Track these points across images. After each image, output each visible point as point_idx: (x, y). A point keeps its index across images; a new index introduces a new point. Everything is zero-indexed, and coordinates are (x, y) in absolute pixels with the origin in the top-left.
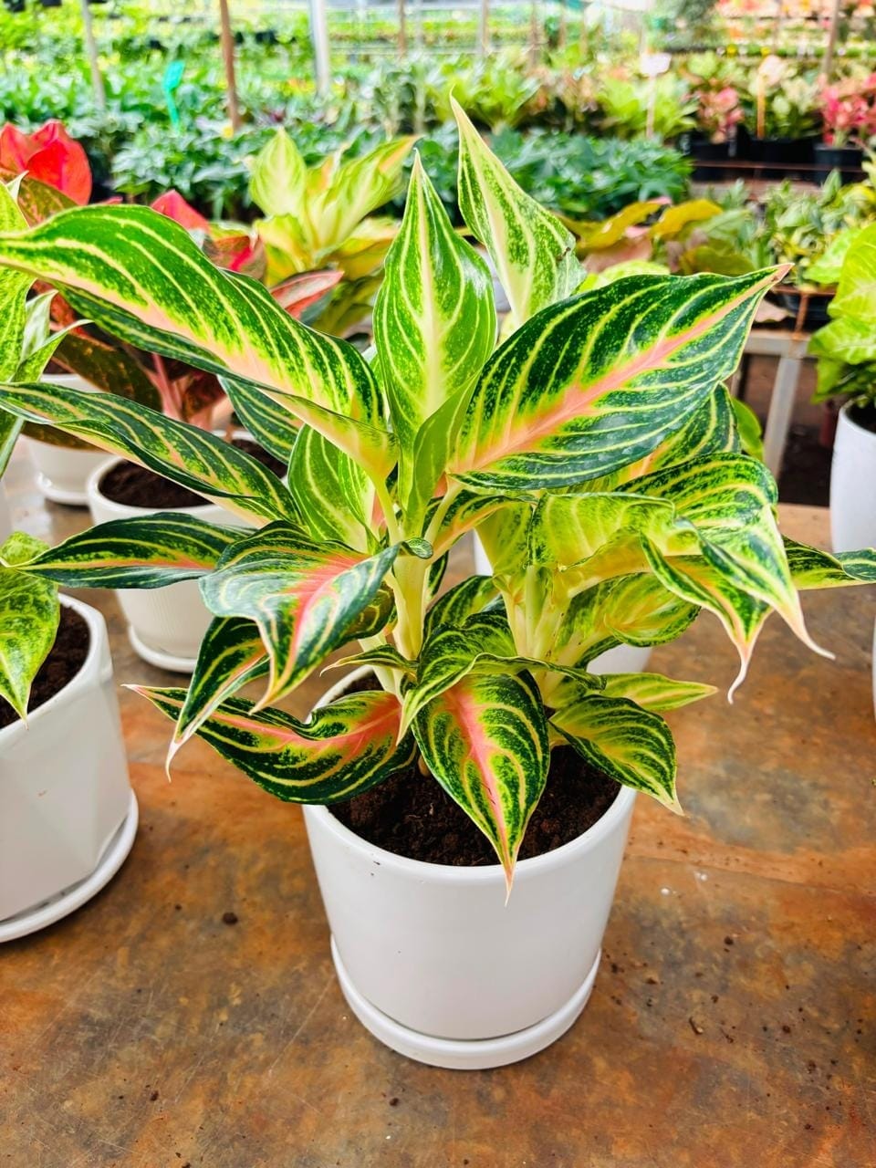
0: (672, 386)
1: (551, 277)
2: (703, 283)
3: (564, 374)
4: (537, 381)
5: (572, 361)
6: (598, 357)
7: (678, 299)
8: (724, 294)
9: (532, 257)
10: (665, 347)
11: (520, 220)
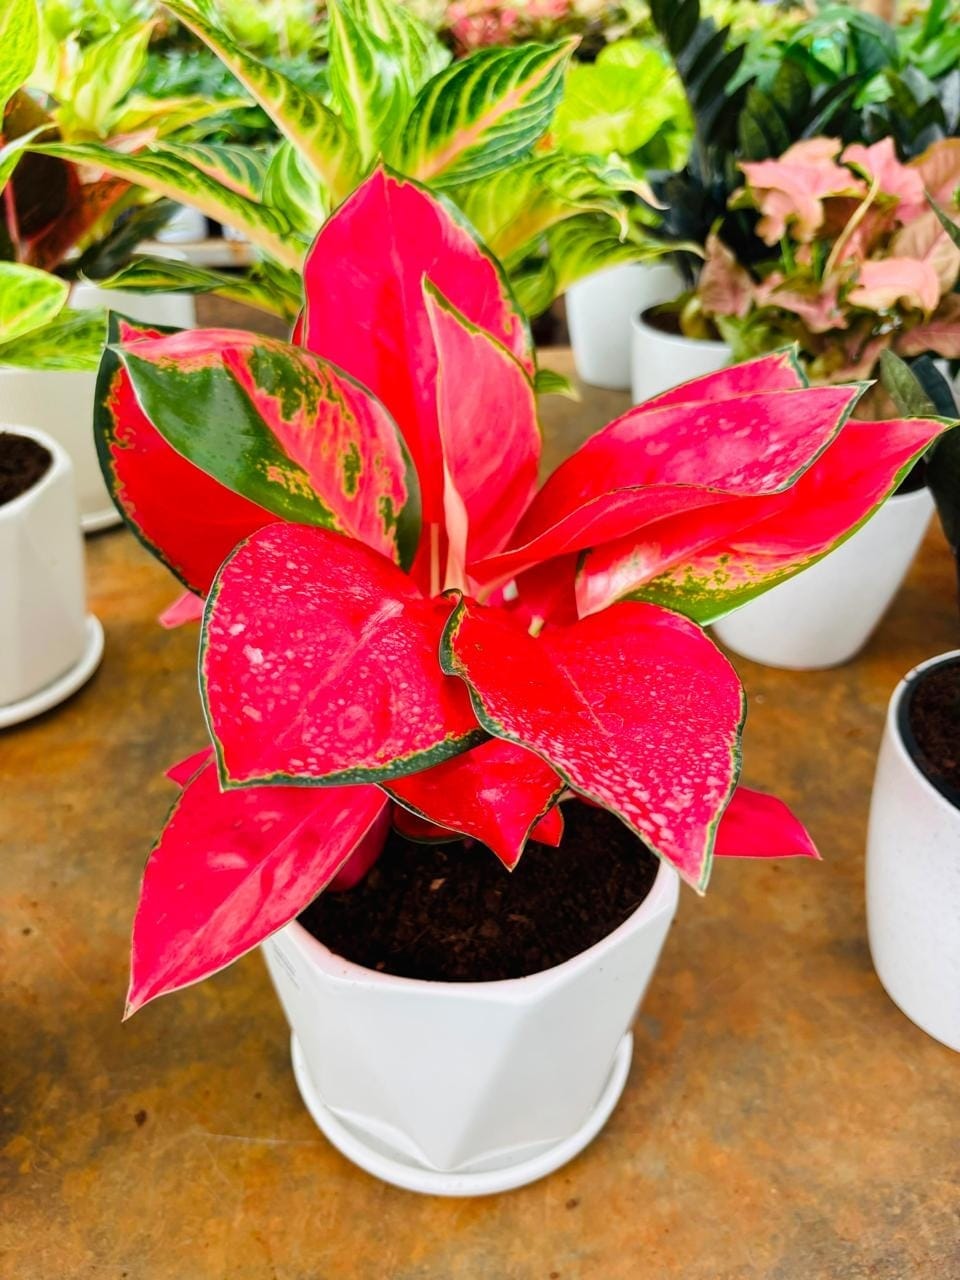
0: (527, 116)
1: (420, 64)
2: (530, 50)
3: (451, 122)
4: (435, 128)
5: (454, 112)
6: (473, 108)
7: (517, 60)
8: (545, 56)
9: (406, 46)
10: (515, 95)
11: (396, 21)
